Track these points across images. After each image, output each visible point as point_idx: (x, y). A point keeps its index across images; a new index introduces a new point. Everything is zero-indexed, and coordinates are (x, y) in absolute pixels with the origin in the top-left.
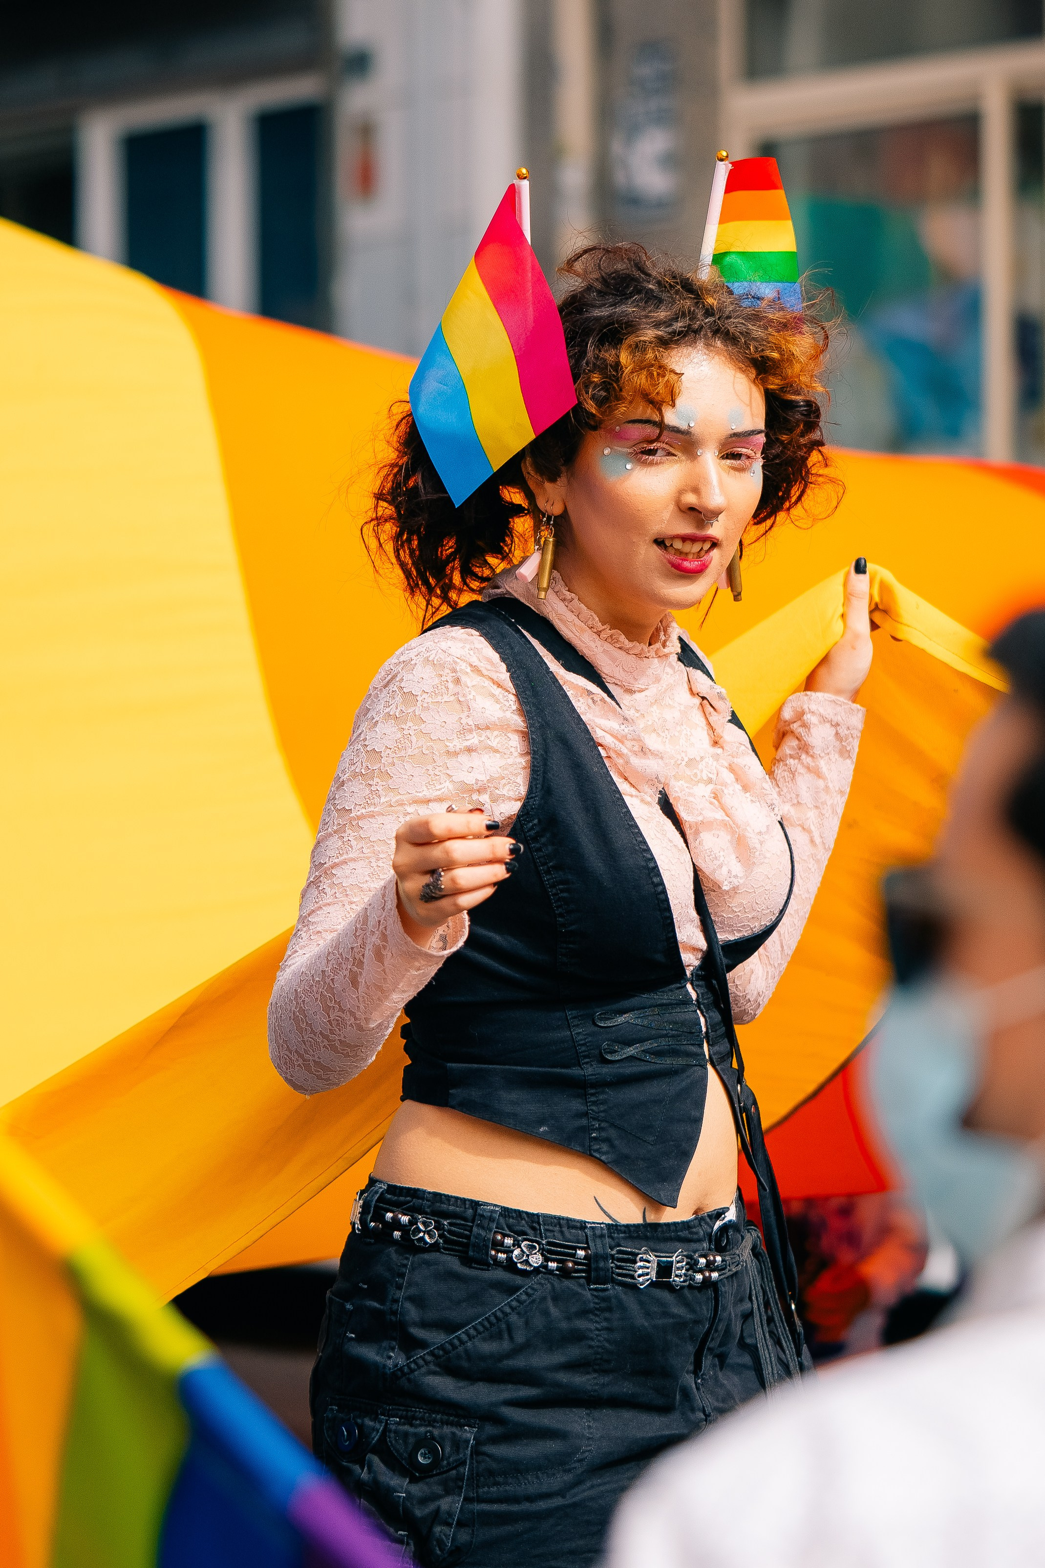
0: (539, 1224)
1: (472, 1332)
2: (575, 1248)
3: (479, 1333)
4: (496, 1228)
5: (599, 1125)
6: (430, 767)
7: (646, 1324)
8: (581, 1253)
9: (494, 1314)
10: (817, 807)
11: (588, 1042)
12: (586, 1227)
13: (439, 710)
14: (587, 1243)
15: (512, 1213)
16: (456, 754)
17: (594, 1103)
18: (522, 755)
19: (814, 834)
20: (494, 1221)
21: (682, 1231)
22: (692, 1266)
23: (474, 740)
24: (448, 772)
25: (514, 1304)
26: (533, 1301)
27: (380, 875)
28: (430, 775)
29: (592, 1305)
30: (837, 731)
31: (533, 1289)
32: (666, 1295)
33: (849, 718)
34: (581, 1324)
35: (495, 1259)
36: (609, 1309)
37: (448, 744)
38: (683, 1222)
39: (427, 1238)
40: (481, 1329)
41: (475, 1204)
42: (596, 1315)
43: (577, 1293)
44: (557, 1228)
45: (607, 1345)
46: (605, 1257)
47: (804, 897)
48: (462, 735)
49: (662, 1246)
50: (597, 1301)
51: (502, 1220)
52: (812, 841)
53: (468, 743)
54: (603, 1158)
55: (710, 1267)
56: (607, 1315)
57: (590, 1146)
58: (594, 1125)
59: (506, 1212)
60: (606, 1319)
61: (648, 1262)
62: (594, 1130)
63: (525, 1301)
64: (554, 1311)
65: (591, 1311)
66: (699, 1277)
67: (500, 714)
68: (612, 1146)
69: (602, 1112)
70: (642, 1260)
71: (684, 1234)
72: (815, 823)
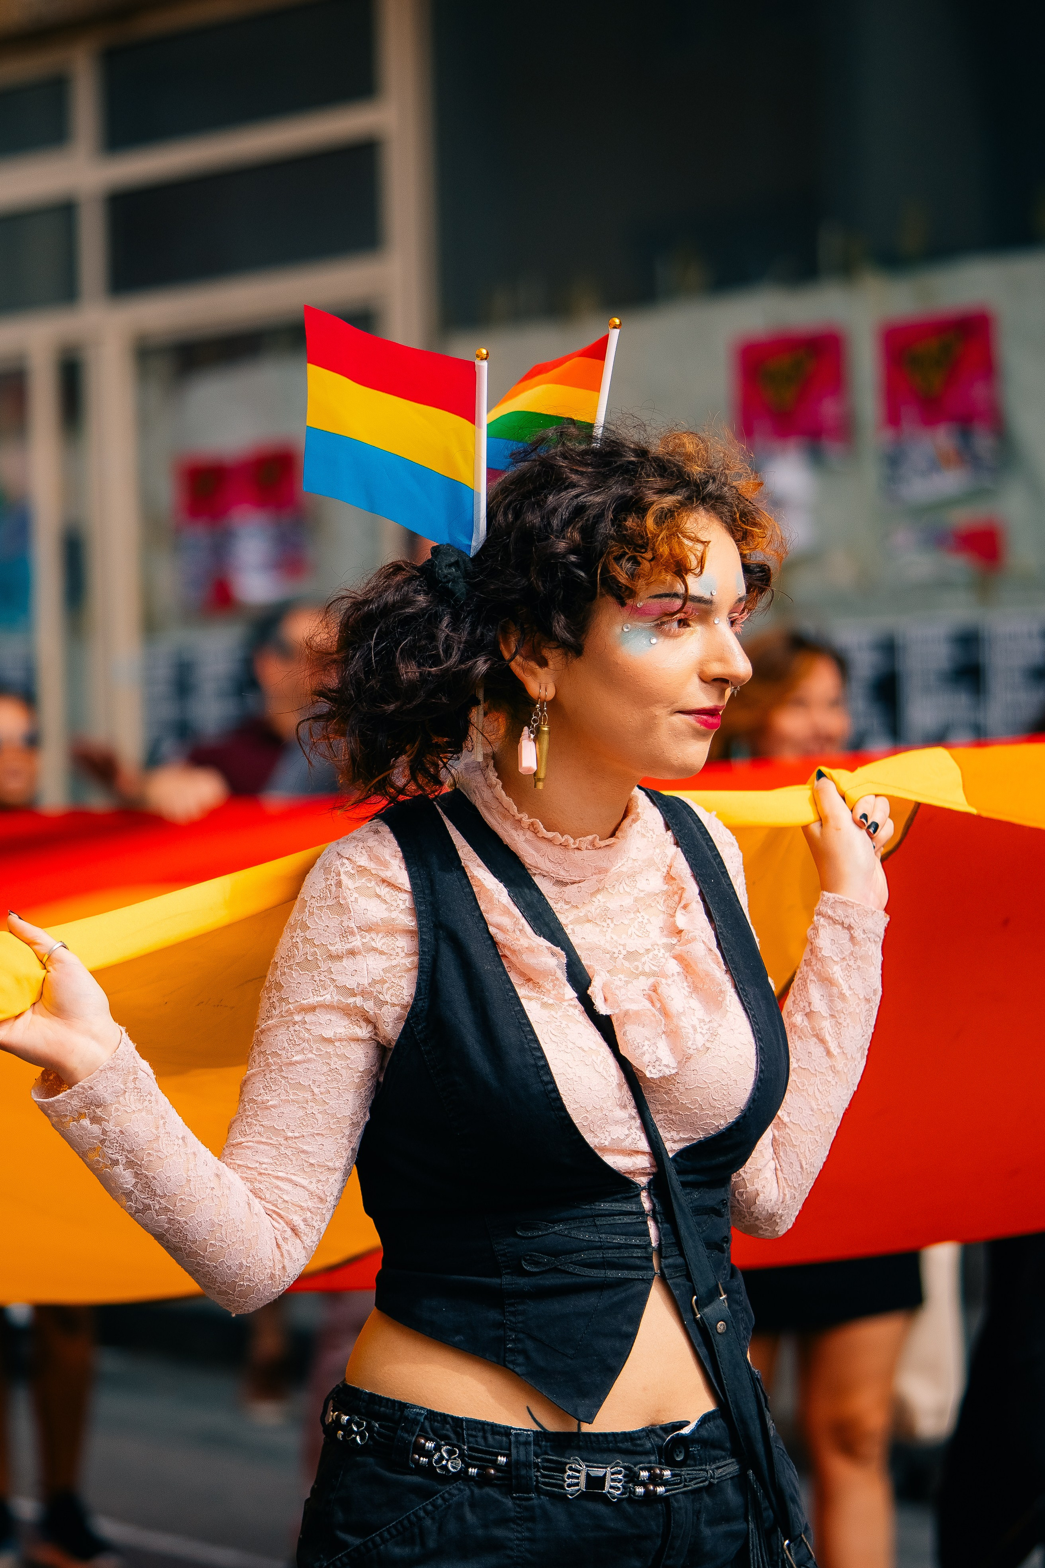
0: (463, 1429)
1: (386, 1535)
2: (497, 1454)
3: (392, 1536)
4: (420, 1431)
5: (515, 1336)
6: (315, 973)
7: (574, 1536)
8: (502, 1460)
9: (408, 1518)
10: (832, 1016)
11: (508, 1252)
12: (511, 1434)
13: (322, 915)
14: (510, 1450)
15: (437, 1417)
16: (339, 958)
17: (513, 1314)
18: (408, 955)
19: (830, 1044)
20: (417, 1425)
21: (623, 1443)
22: (632, 1478)
23: (356, 942)
24: (333, 976)
25: (430, 1508)
26: (449, 1507)
27: (273, 1086)
28: (315, 981)
29: (513, 1514)
30: (851, 934)
31: (450, 1494)
32: (601, 1508)
33: (863, 921)
34: (499, 1532)
35: (417, 1462)
36: (532, 1519)
37: (330, 948)
38: (624, 1434)
39: (358, 1438)
40: (394, 1532)
41: (403, 1406)
42: (518, 1525)
43: (497, 1501)
44: (480, 1434)
45: (528, 1556)
46: (528, 1465)
47: (824, 1111)
48: (345, 938)
49: (598, 1456)
50: (518, 1510)
51: (427, 1424)
52: (828, 1053)
53: (349, 946)
54: (517, 1369)
55: (655, 1479)
56: (530, 1525)
57: (505, 1357)
58: (510, 1336)
59: (432, 1415)
60: (529, 1530)
61: (579, 1472)
62: (510, 1340)
63: (441, 1506)
64: (469, 1516)
65: (513, 1520)
66: (640, 1490)
67: (385, 915)
68: (528, 1357)
69: (519, 1322)
70: (571, 1469)
71: (628, 1445)
72: (831, 1033)
